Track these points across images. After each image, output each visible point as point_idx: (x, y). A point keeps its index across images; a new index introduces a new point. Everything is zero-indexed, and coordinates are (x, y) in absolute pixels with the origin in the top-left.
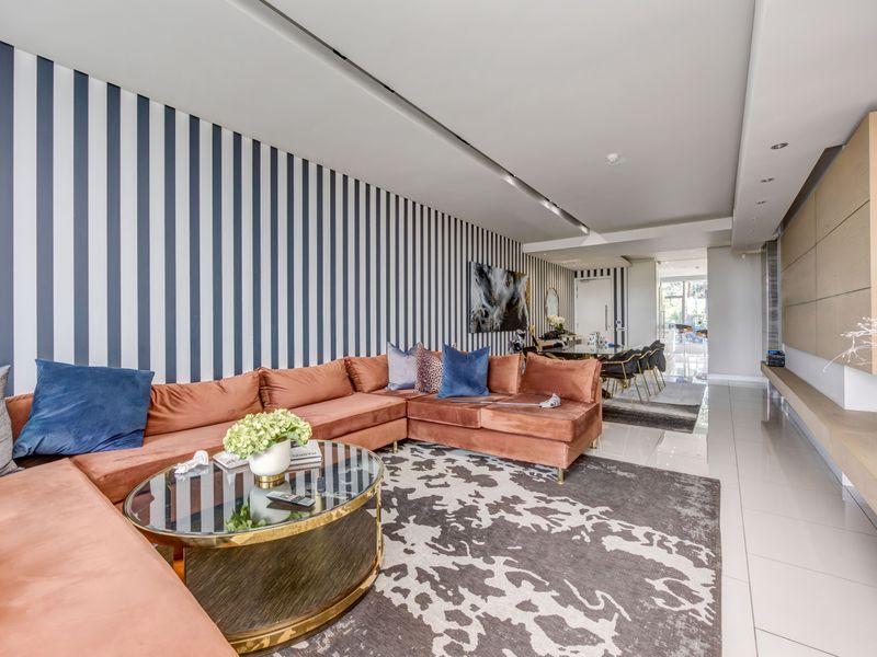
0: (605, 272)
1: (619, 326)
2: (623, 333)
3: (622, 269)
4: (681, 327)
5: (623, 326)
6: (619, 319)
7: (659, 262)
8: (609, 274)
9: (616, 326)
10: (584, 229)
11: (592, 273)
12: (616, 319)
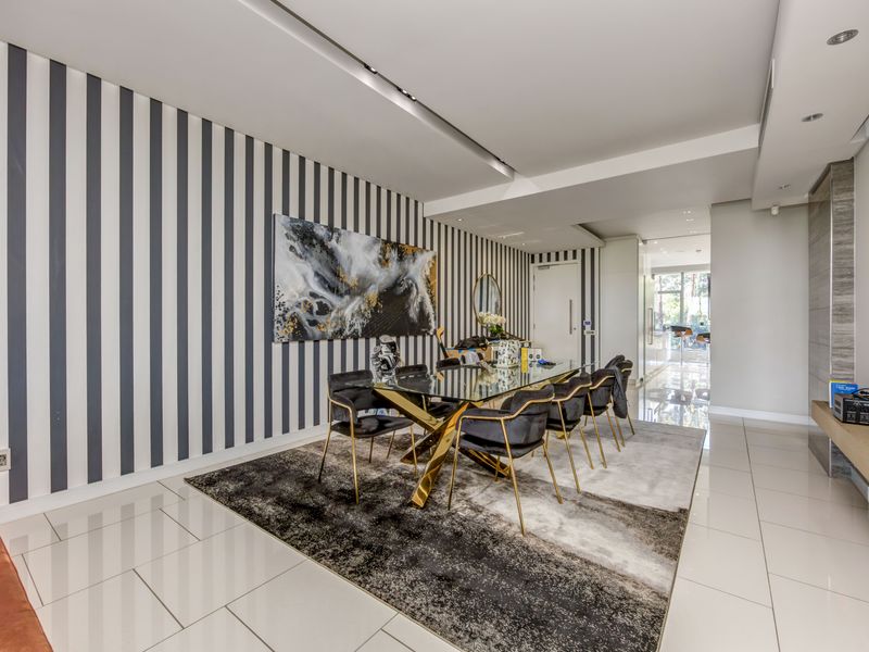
0: (570, 254)
1: (588, 328)
2: (593, 337)
3: (593, 250)
4: (678, 330)
5: (593, 328)
6: (588, 319)
7: (644, 241)
8: (575, 257)
9: (583, 328)
10: (501, 169)
11: (553, 256)
12: (583, 318)
